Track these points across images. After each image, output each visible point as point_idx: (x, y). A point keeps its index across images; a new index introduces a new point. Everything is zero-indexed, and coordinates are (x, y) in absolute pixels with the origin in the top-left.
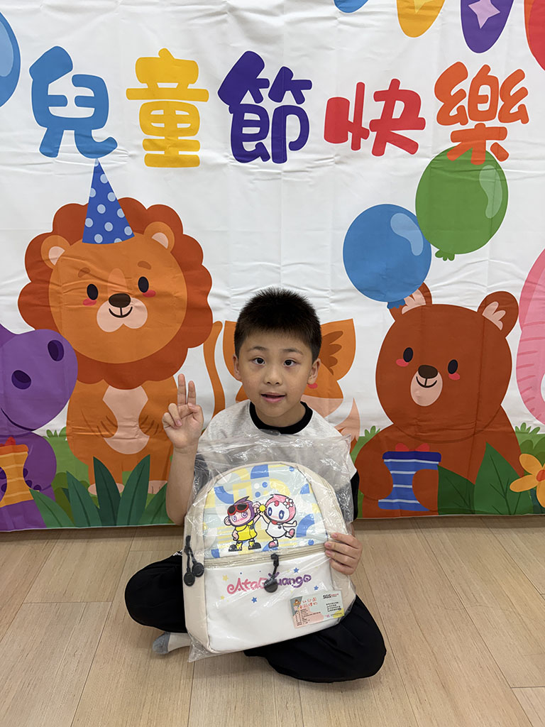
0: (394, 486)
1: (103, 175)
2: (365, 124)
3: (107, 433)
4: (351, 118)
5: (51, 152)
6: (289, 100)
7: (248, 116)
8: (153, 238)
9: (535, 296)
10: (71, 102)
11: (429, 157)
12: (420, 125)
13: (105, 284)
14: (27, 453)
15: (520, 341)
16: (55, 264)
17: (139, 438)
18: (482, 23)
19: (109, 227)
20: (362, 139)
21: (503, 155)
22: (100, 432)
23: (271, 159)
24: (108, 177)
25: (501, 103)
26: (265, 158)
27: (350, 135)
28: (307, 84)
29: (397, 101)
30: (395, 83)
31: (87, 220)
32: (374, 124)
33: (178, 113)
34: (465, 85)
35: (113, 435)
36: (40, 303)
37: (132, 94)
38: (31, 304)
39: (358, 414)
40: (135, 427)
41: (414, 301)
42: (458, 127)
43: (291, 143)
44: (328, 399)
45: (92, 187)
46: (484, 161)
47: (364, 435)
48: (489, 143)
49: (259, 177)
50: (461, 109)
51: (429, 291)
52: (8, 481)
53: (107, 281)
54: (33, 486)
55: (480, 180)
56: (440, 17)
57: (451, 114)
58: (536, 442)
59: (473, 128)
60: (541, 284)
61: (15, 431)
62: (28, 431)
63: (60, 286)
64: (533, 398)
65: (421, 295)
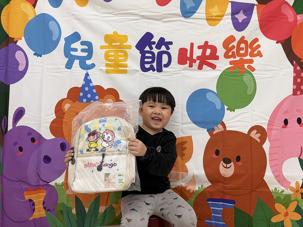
0: (213, 214)
1: (88, 77)
2: (195, 57)
4: (188, 56)
5: (69, 67)
6: (163, 48)
7: (147, 55)
9: (274, 127)
10: (79, 50)
11: (221, 71)
12: (217, 58)
14: (45, 194)
16: (66, 110)
18: (240, 21)
19: (89, 96)
20: (193, 63)
21: (253, 70)
23: (156, 71)
24: (91, 77)
25: (249, 50)
26: (154, 70)
27: (188, 62)
28: (171, 43)
29: (207, 49)
30: (206, 43)
31: (81, 93)
32: (198, 58)
33: (119, 54)
34: (235, 44)
36: (59, 127)
37: (102, 47)
38: (55, 127)
39: (195, 179)
41: (219, 129)
42: (232, 59)
43: (164, 64)
45: (84, 80)
46: (245, 72)
47: (198, 189)
48: (246, 65)
49: (151, 78)
50: (233, 52)
51: (225, 125)
52: (36, 207)
54: (46, 210)
55: (243, 79)
56: (223, 19)
57: (229, 54)
58: (282, 198)
59: (239, 60)
60: (276, 122)
61: (41, 183)
62: (47, 183)
63: (67, 119)
64: (279, 175)
65: (222, 126)
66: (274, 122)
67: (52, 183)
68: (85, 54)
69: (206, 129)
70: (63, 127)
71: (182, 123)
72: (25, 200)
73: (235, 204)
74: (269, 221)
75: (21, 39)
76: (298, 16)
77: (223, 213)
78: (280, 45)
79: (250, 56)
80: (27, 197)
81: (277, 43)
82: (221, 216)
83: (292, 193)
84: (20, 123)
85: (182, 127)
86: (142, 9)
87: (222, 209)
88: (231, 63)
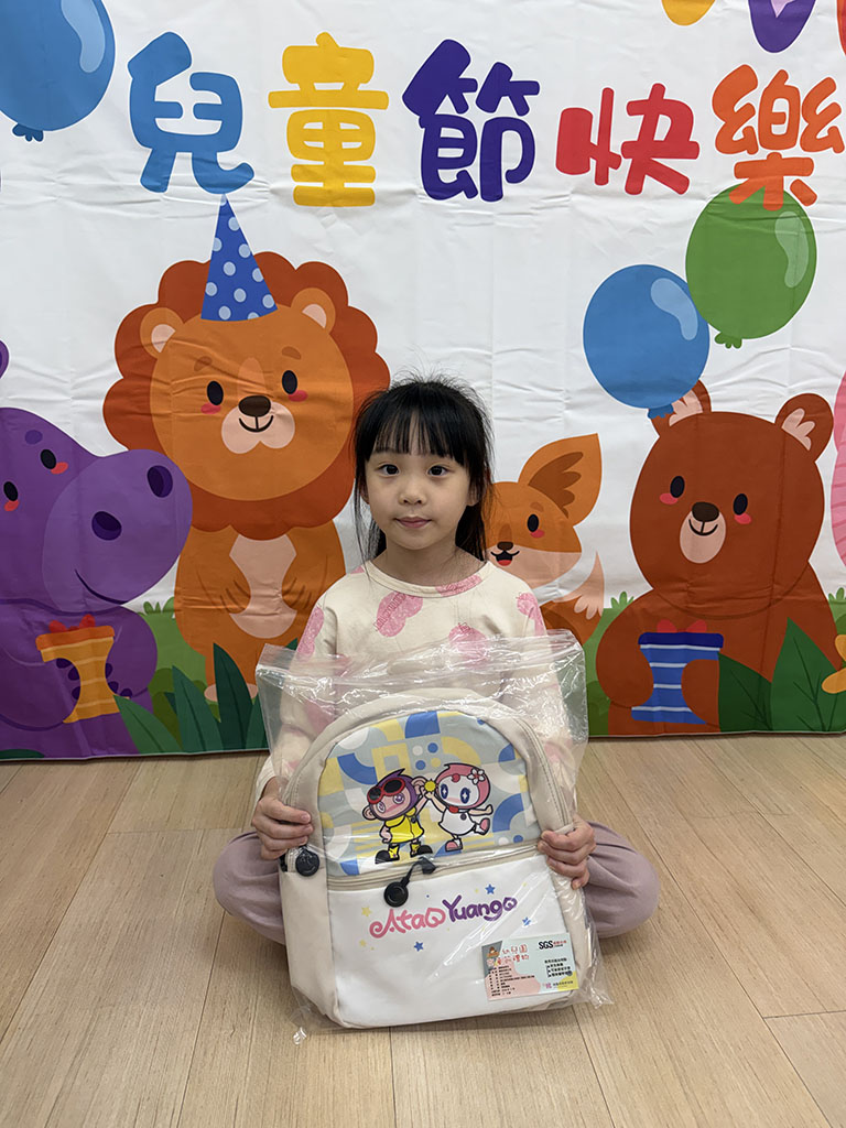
0: (655, 686)
1: (232, 219)
2: (615, 147)
3: (235, 606)
4: (594, 139)
5: (158, 184)
6: (506, 108)
7: (446, 132)
8: (304, 312)
10: (188, 111)
11: (704, 199)
12: (692, 151)
13: (234, 380)
14: (112, 638)
15: (836, 467)
16: (160, 351)
17: (281, 613)
19: (240, 295)
20: (610, 169)
21: (810, 198)
22: (224, 604)
23: (479, 195)
24: (240, 221)
25: (803, 125)
26: (471, 193)
27: (593, 163)
28: (533, 88)
29: (661, 116)
30: (658, 89)
31: (208, 285)
32: (627, 148)
33: (344, 126)
34: (754, 98)
35: (244, 609)
36: (137, 410)
37: (277, 100)
38: (122, 410)
39: (602, 575)
40: (276, 596)
41: (687, 407)
42: (744, 156)
43: (508, 171)
44: (558, 554)
45: (216, 236)
46: (781, 205)
47: (610, 606)
48: (788, 181)
49: (462, 222)
50: (749, 131)
51: (707, 393)
52: (82, 684)
53: (237, 378)
54: (119, 691)
55: (776, 232)
57: (734, 139)
59: (765, 158)
61: (96, 604)
62: (117, 605)
63: (168, 384)
65: (696, 399)
67: (135, 604)
68: (212, 127)
69: (647, 410)
70: (152, 411)
71: (568, 390)
72: (42, 664)
73: (721, 646)
74: (816, 690)
79: (804, 147)
80: (49, 654)
88: (740, 170)
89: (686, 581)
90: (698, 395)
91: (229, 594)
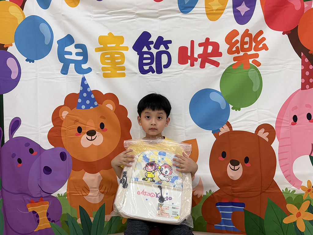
0: (222, 218)
1: (85, 81)
2: (196, 56)
3: (85, 194)
4: (189, 54)
5: (65, 72)
6: (162, 48)
7: (145, 56)
8: (106, 106)
9: (283, 125)
10: (74, 54)
11: (225, 68)
12: (220, 55)
13: (85, 126)
14: (48, 205)
15: (279, 147)
16: (64, 118)
18: (242, 14)
19: (88, 102)
20: (195, 62)
21: (259, 64)
22: (82, 193)
23: (156, 72)
24: (88, 82)
25: (254, 44)
26: (153, 72)
27: (189, 61)
28: (170, 42)
29: (209, 46)
30: (207, 39)
32: (200, 56)
33: (116, 56)
34: (238, 38)
35: (88, 195)
36: (57, 135)
37: (97, 50)
38: (53, 136)
40: (97, 191)
41: (224, 130)
42: (236, 55)
43: (164, 65)
45: (81, 86)
46: (249, 67)
47: (206, 194)
48: (251, 61)
49: (151, 80)
50: (237, 47)
51: (231, 125)
52: (40, 219)
53: (86, 125)
54: (51, 220)
55: (249, 75)
56: (224, 13)
57: (233, 50)
58: (294, 198)
59: (243, 55)
60: (285, 119)
61: (44, 195)
62: (49, 195)
63: (66, 128)
64: (290, 175)
65: (227, 127)
66: (282, 120)
67: (55, 194)
68: (80, 58)
69: (211, 131)
70: (62, 136)
71: (185, 126)
72: (28, 212)
73: (244, 207)
74: (281, 223)
75: (11, 45)
76: (305, 4)
77: (233, 216)
78: (286, 36)
79: (255, 50)
80: (30, 209)
81: (283, 34)
82: (231, 219)
83: (303, 192)
84: (17, 134)
85: (186, 130)
86: (137, 6)
87: (232, 212)
88: (235, 59)
89: (231, 186)
90: (228, 126)
91: (83, 190)
